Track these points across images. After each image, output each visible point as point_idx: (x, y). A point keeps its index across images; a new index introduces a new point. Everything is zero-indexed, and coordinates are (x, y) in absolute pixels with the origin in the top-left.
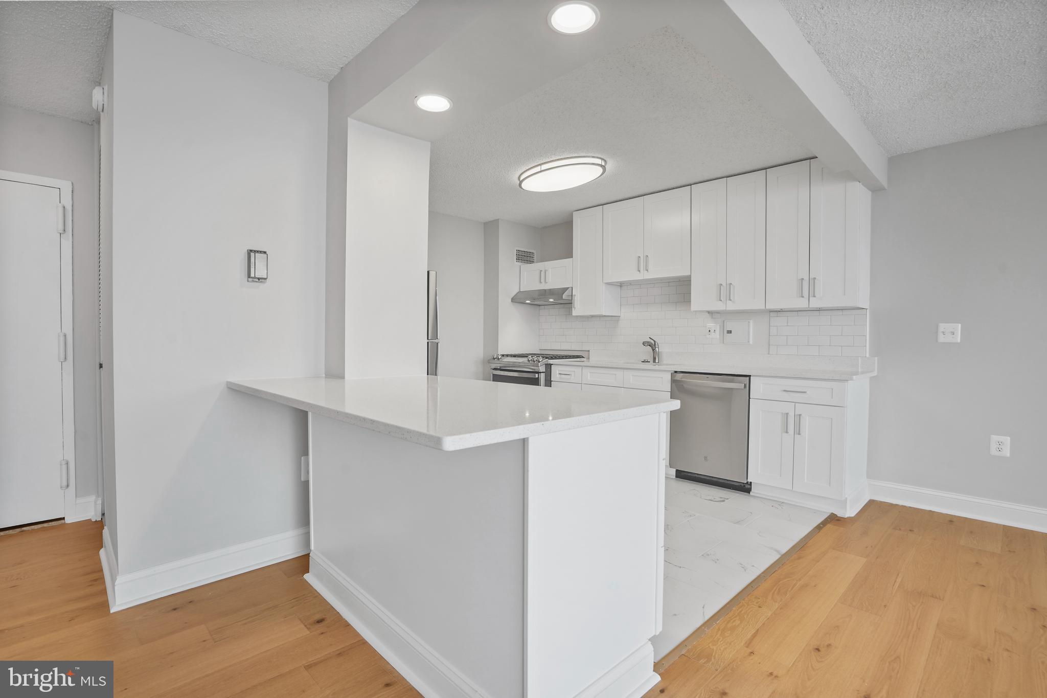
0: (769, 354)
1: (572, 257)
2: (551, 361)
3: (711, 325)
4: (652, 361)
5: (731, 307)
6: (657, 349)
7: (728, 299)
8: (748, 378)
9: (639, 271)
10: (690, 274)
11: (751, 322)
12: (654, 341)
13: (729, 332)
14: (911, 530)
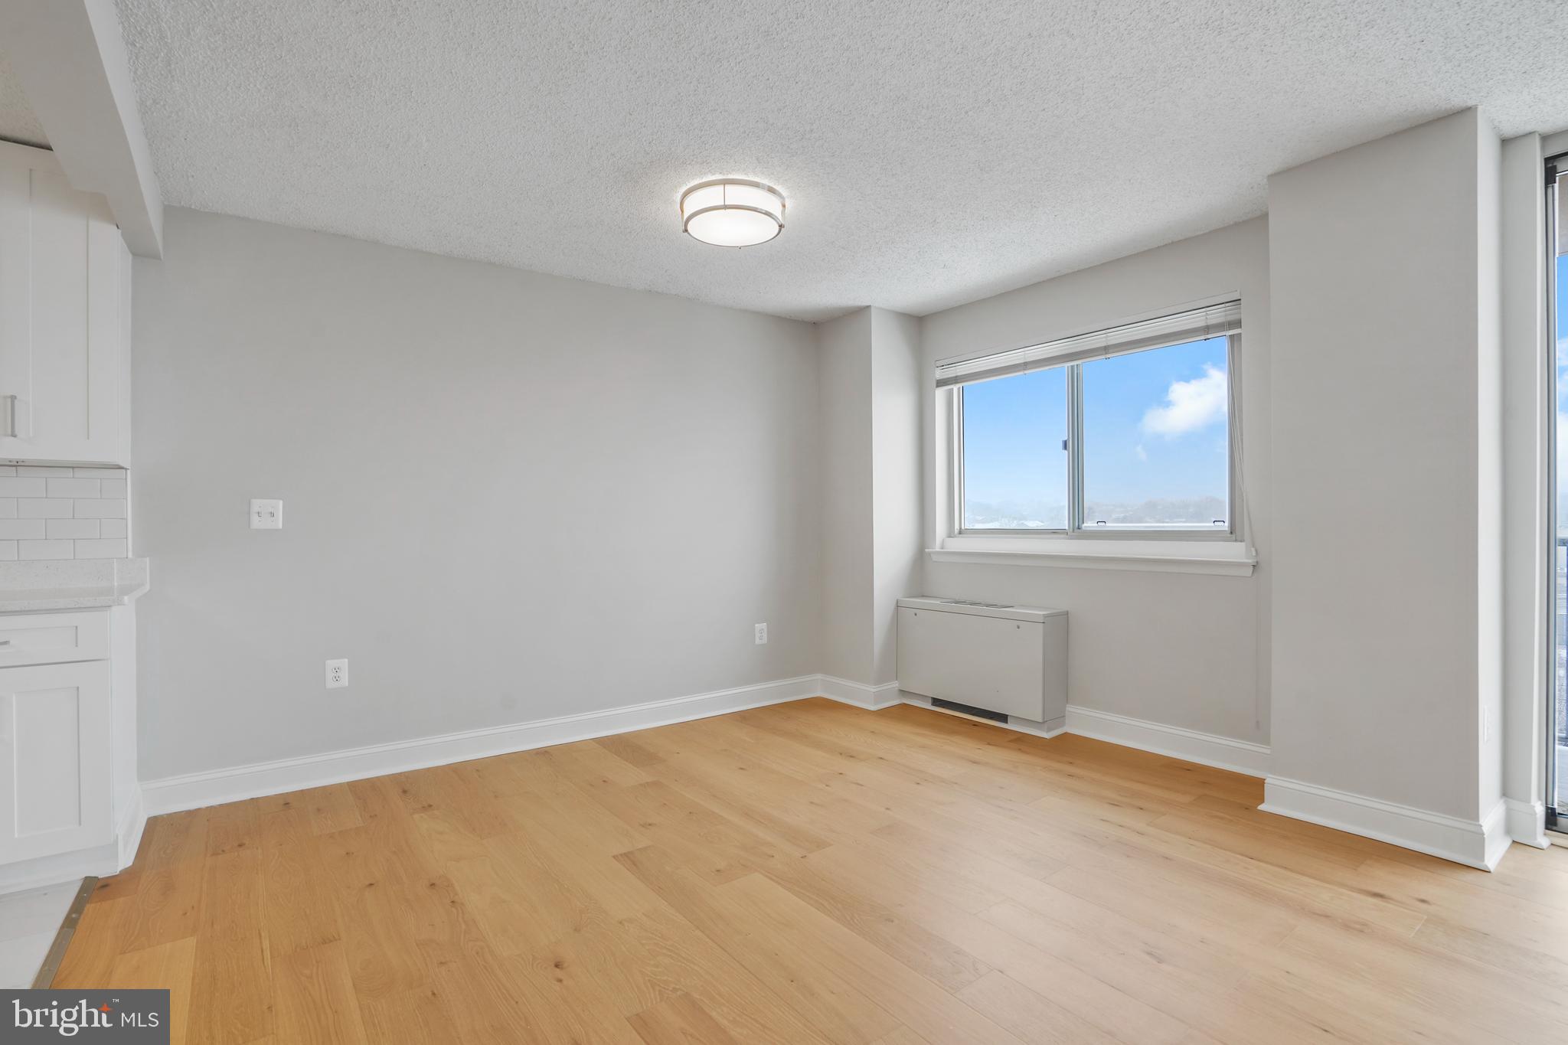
14: (240, 846)
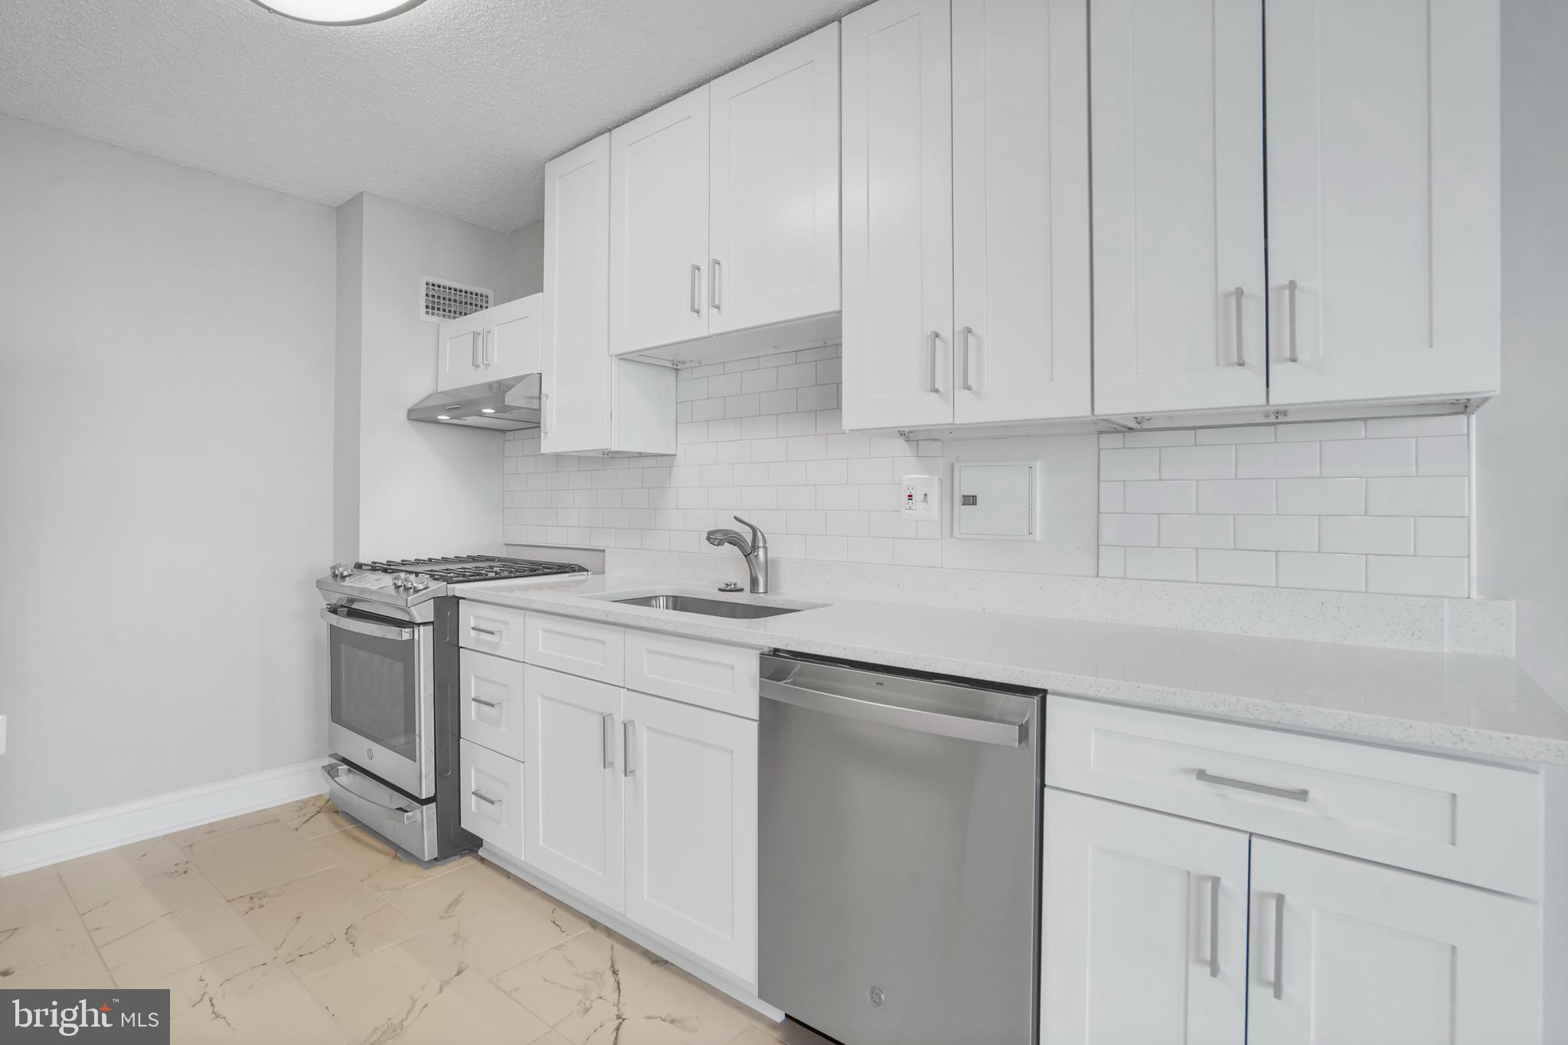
0: (1098, 576)
1: (543, 292)
2: (459, 589)
3: (916, 477)
4: (747, 588)
5: (970, 411)
6: (761, 553)
7: (959, 382)
8: (1035, 700)
9: (698, 312)
10: (837, 308)
11: (1038, 466)
12: (754, 530)
13: (970, 500)
